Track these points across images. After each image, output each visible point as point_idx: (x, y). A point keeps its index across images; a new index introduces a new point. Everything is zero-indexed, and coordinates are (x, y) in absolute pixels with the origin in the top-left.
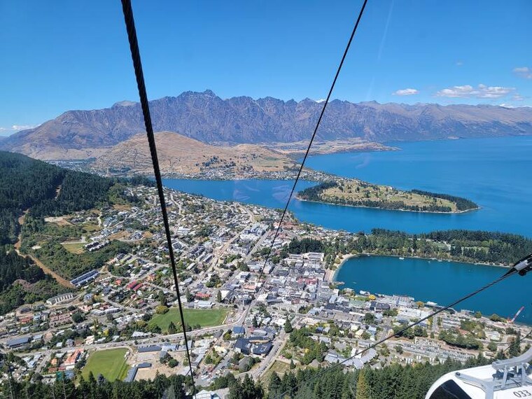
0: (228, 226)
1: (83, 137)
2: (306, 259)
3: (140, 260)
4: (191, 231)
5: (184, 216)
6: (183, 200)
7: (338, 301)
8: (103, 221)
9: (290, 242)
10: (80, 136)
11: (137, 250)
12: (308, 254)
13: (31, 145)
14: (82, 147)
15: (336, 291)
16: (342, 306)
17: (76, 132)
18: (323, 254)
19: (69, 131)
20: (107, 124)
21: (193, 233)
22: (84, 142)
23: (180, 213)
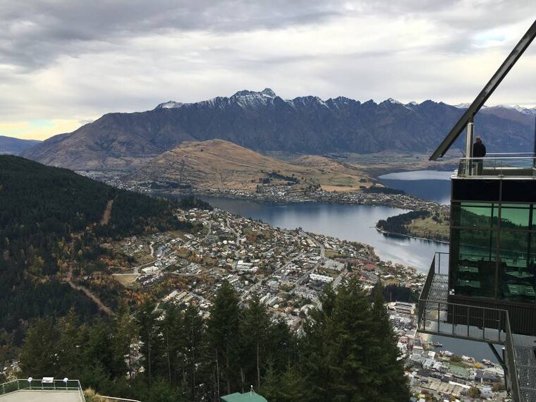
0: (295, 262)
1: (122, 144)
2: (393, 310)
3: (197, 299)
4: (252, 266)
5: (242, 247)
6: (241, 227)
7: (434, 367)
8: (156, 249)
9: (372, 287)
10: (119, 143)
11: (194, 287)
12: (395, 303)
13: (67, 152)
14: (120, 156)
15: (432, 354)
16: (438, 374)
17: (115, 138)
18: (414, 306)
19: (108, 136)
20: (149, 129)
21: (255, 269)
22: (124, 149)
23: (238, 244)
